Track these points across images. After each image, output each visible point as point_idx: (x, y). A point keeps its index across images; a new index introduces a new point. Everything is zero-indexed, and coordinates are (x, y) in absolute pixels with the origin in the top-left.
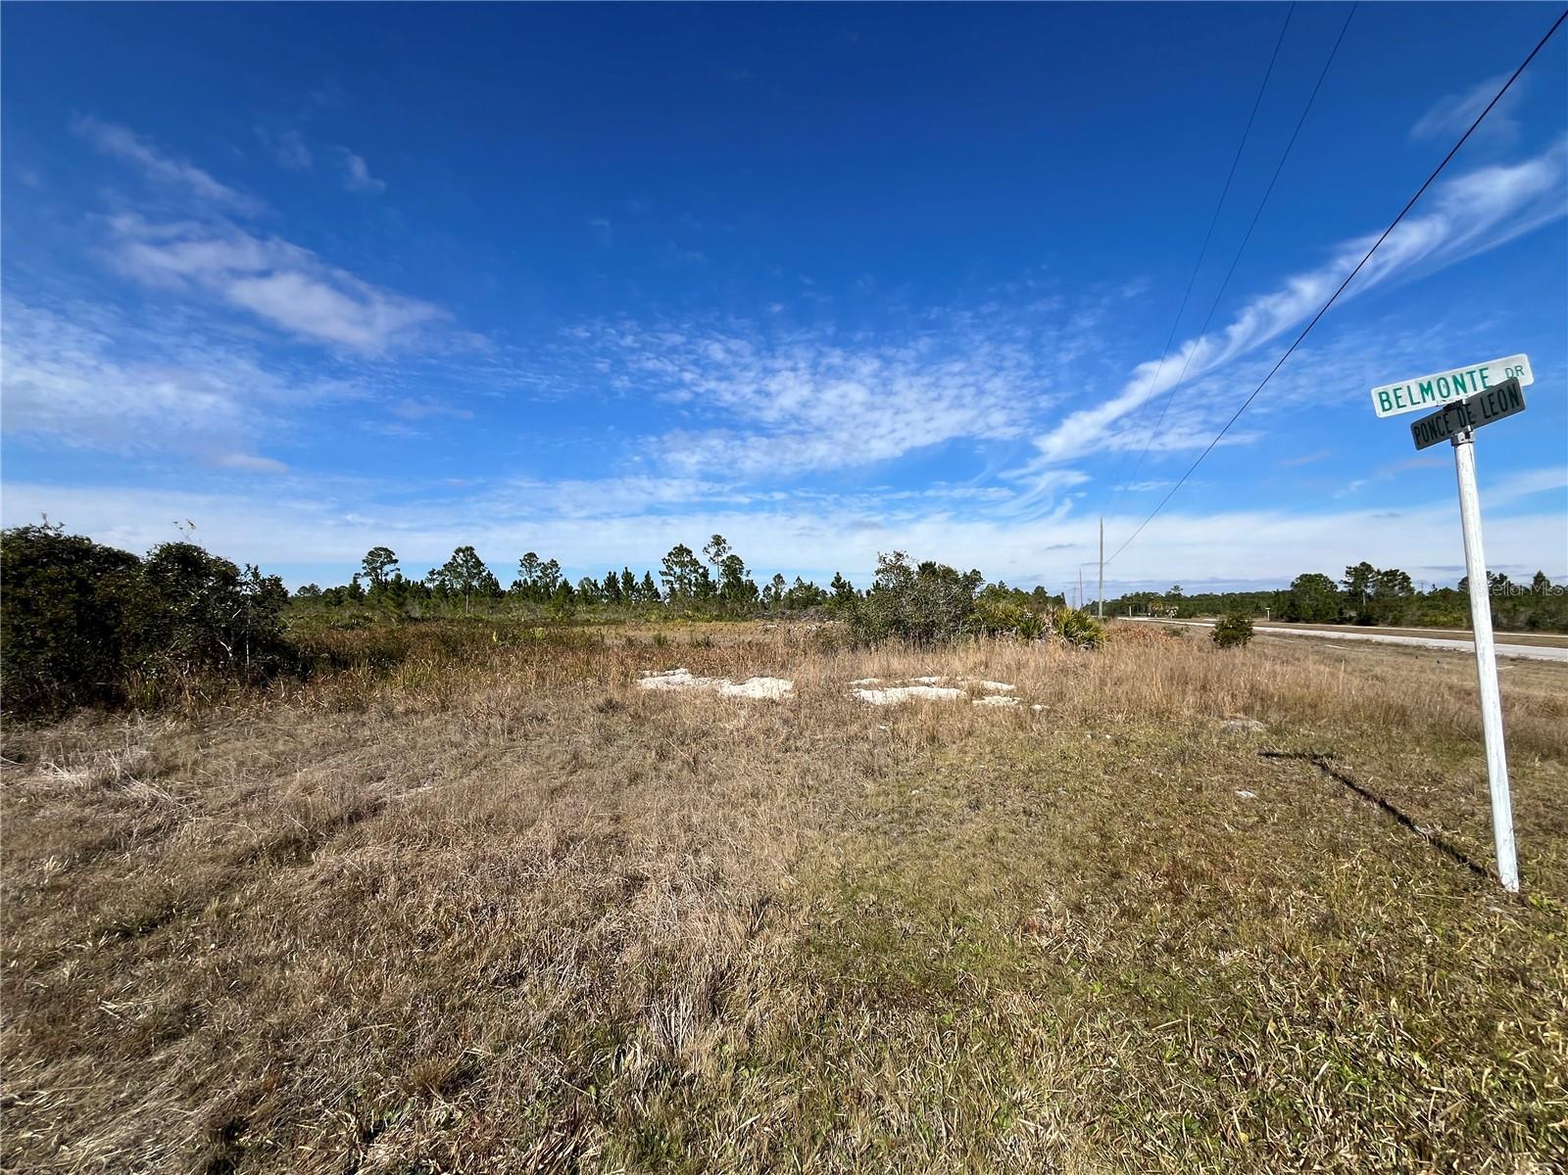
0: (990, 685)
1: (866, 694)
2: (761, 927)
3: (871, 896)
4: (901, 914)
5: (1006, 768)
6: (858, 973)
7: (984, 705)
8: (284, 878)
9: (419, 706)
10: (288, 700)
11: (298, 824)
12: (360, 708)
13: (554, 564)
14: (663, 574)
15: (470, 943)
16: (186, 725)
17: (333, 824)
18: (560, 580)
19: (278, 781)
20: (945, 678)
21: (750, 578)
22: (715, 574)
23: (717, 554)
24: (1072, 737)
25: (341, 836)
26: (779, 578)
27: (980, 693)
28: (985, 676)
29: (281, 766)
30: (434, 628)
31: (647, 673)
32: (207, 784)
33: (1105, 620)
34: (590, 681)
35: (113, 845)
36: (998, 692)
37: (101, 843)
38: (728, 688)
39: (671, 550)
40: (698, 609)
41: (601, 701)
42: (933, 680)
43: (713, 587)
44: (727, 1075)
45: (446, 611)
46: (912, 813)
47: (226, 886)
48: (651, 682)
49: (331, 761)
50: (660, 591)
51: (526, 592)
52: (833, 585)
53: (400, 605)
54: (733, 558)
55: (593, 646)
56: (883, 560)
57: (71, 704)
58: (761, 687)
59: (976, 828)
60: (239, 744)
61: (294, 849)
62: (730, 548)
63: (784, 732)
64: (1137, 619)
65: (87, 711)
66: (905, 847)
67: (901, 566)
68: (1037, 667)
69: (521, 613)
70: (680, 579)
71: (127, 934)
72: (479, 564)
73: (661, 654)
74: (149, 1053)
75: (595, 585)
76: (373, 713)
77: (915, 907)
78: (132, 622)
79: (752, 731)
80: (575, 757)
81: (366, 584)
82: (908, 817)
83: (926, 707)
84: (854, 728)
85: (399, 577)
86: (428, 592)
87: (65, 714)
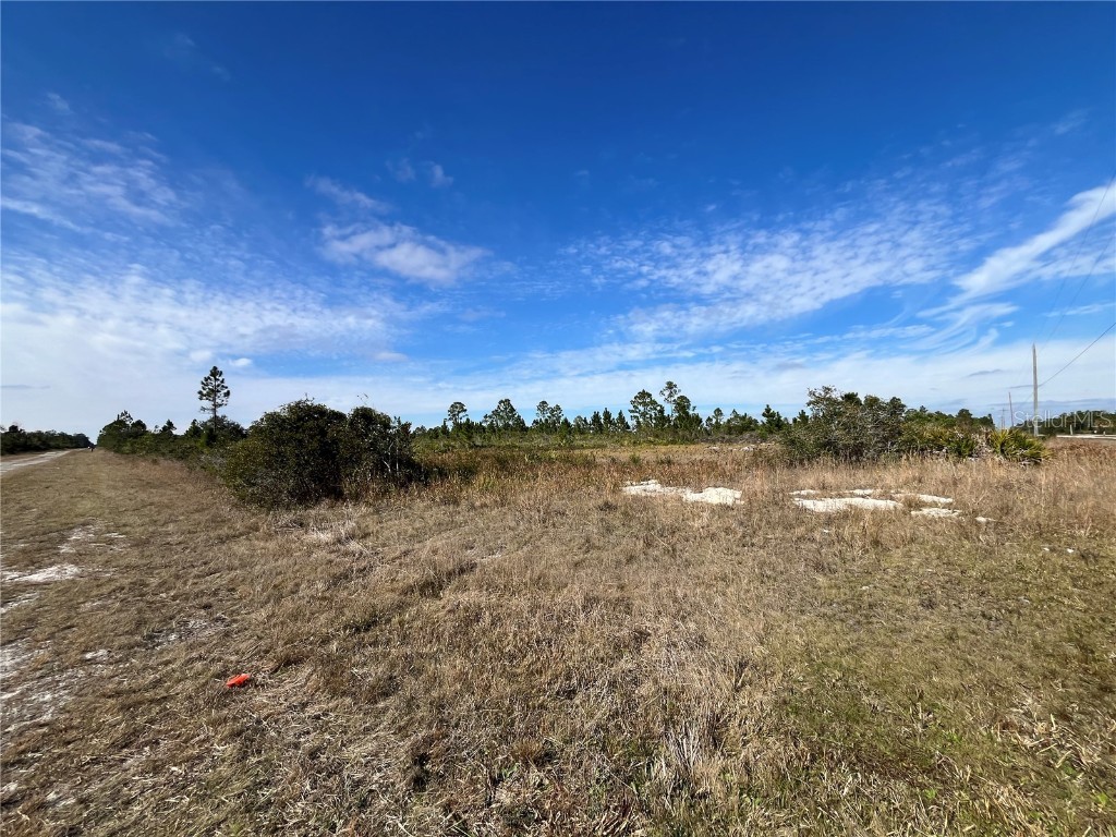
0: (926, 498)
1: (809, 504)
2: (743, 685)
3: (836, 672)
4: (868, 692)
5: (957, 574)
6: (834, 737)
7: (923, 516)
8: (429, 606)
9: (488, 502)
10: (419, 497)
11: (432, 573)
12: (456, 503)
13: (558, 408)
14: (631, 411)
15: (539, 665)
16: (371, 510)
17: (450, 574)
18: (562, 419)
19: (417, 546)
20: (879, 490)
21: (696, 412)
22: (669, 410)
23: (670, 396)
24: (1027, 549)
25: (455, 583)
26: (718, 412)
27: (919, 505)
28: (920, 491)
29: (418, 537)
30: (491, 451)
31: (628, 483)
32: (384, 545)
33: (1043, 438)
34: (592, 489)
35: (346, 576)
36: (935, 505)
37: (341, 575)
38: (690, 496)
39: (636, 394)
40: (657, 436)
41: (600, 502)
42: (868, 492)
43: (667, 419)
44: (733, 799)
45: (494, 440)
46: (866, 606)
47: (401, 607)
48: (633, 490)
49: (443, 534)
50: (630, 424)
51: (543, 427)
52: (764, 415)
53: (470, 438)
54: (682, 398)
55: (589, 464)
56: (812, 394)
57: (320, 496)
58: (716, 495)
59: (933, 624)
60: (397, 522)
61: (431, 588)
62: (680, 391)
63: (740, 531)
64: (1079, 436)
65: (327, 501)
66: (862, 634)
67: (829, 399)
68: (975, 482)
69: (539, 441)
70: (644, 415)
71: (358, 630)
72: (513, 410)
73: (637, 470)
74: (376, 702)
75: (585, 421)
76: (464, 504)
77: (881, 688)
78: (344, 452)
79: (713, 529)
80: (588, 541)
81: (450, 425)
82: (862, 611)
83: (867, 517)
84: (799, 531)
85: (468, 420)
86: (484, 428)
87: (318, 501)
